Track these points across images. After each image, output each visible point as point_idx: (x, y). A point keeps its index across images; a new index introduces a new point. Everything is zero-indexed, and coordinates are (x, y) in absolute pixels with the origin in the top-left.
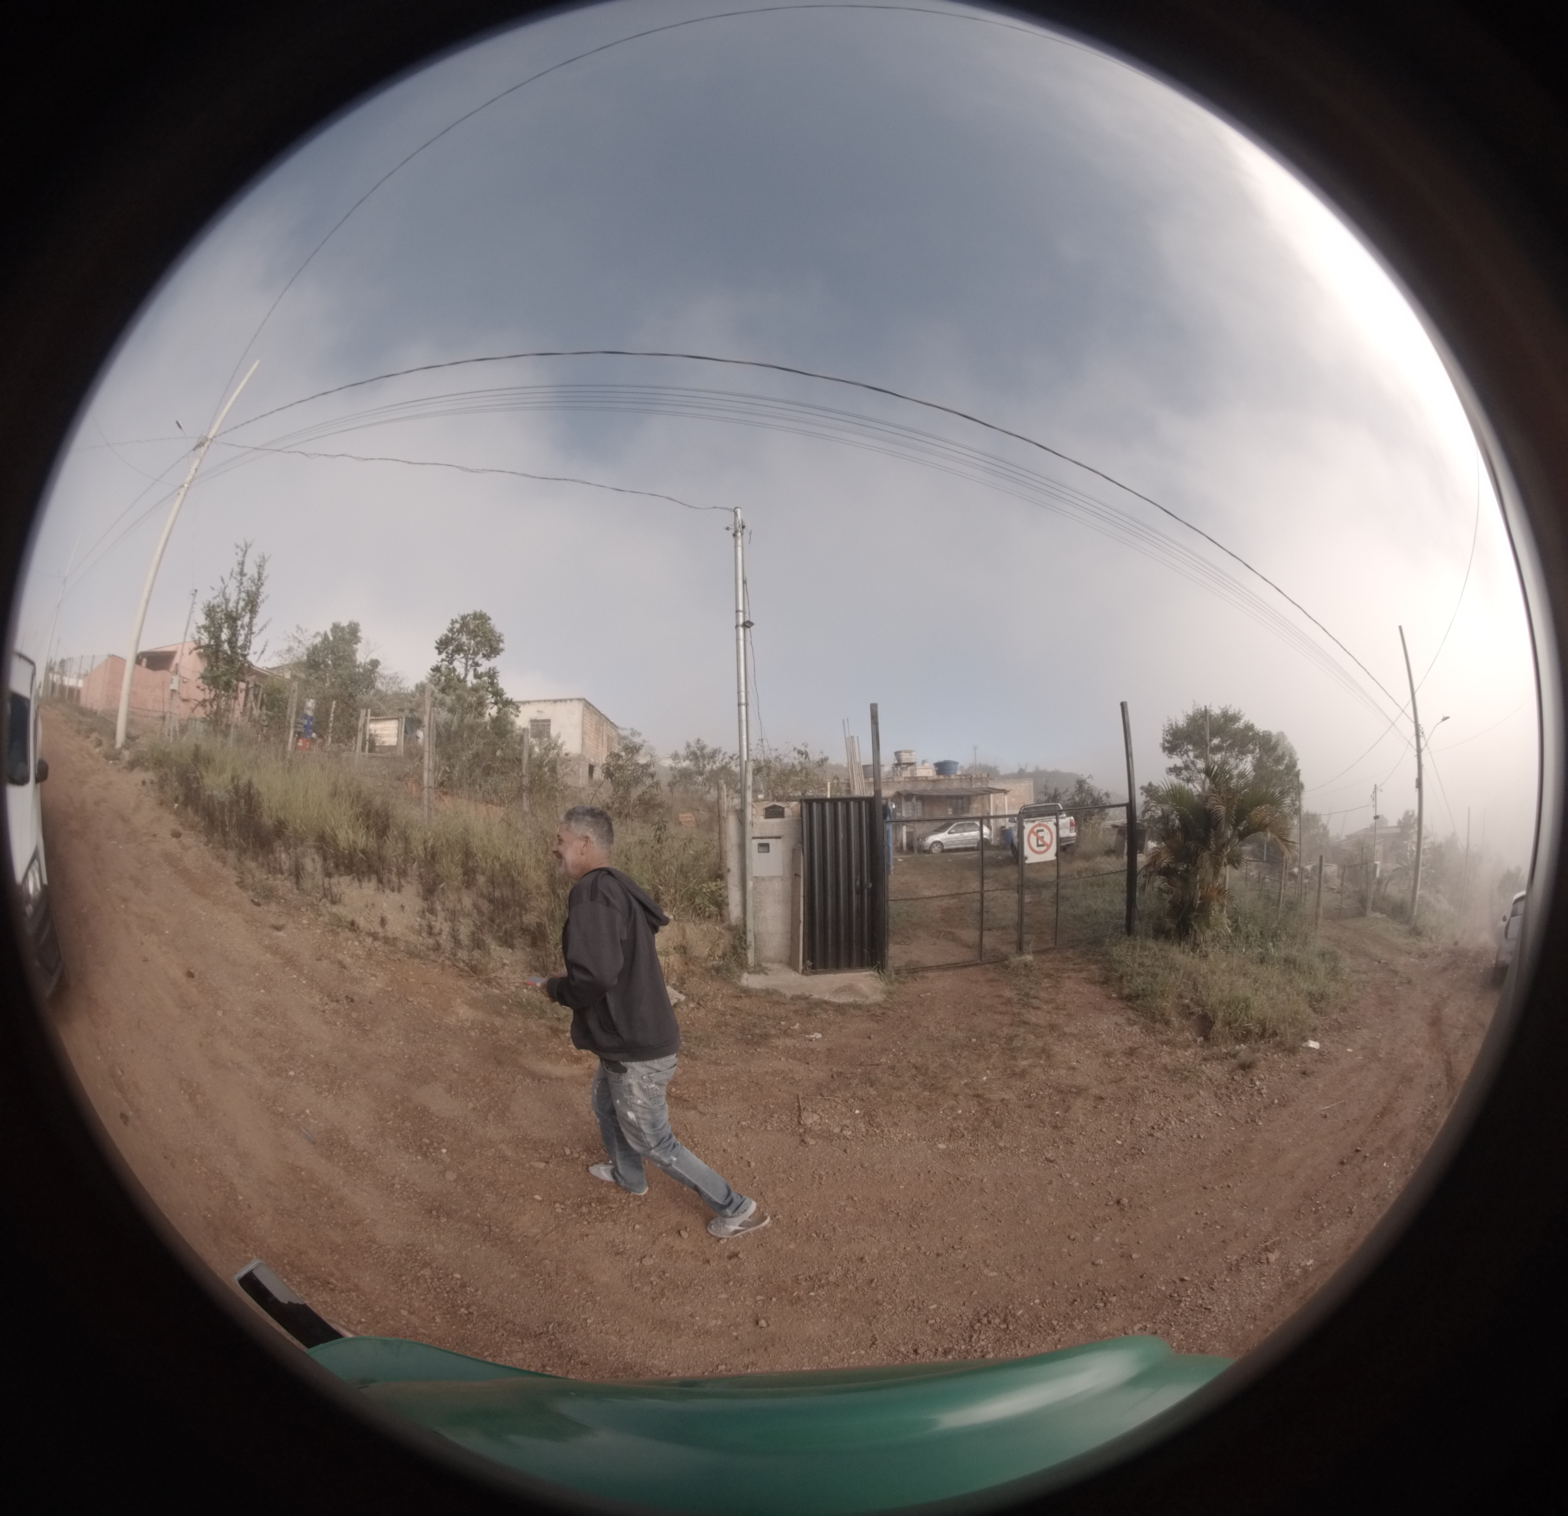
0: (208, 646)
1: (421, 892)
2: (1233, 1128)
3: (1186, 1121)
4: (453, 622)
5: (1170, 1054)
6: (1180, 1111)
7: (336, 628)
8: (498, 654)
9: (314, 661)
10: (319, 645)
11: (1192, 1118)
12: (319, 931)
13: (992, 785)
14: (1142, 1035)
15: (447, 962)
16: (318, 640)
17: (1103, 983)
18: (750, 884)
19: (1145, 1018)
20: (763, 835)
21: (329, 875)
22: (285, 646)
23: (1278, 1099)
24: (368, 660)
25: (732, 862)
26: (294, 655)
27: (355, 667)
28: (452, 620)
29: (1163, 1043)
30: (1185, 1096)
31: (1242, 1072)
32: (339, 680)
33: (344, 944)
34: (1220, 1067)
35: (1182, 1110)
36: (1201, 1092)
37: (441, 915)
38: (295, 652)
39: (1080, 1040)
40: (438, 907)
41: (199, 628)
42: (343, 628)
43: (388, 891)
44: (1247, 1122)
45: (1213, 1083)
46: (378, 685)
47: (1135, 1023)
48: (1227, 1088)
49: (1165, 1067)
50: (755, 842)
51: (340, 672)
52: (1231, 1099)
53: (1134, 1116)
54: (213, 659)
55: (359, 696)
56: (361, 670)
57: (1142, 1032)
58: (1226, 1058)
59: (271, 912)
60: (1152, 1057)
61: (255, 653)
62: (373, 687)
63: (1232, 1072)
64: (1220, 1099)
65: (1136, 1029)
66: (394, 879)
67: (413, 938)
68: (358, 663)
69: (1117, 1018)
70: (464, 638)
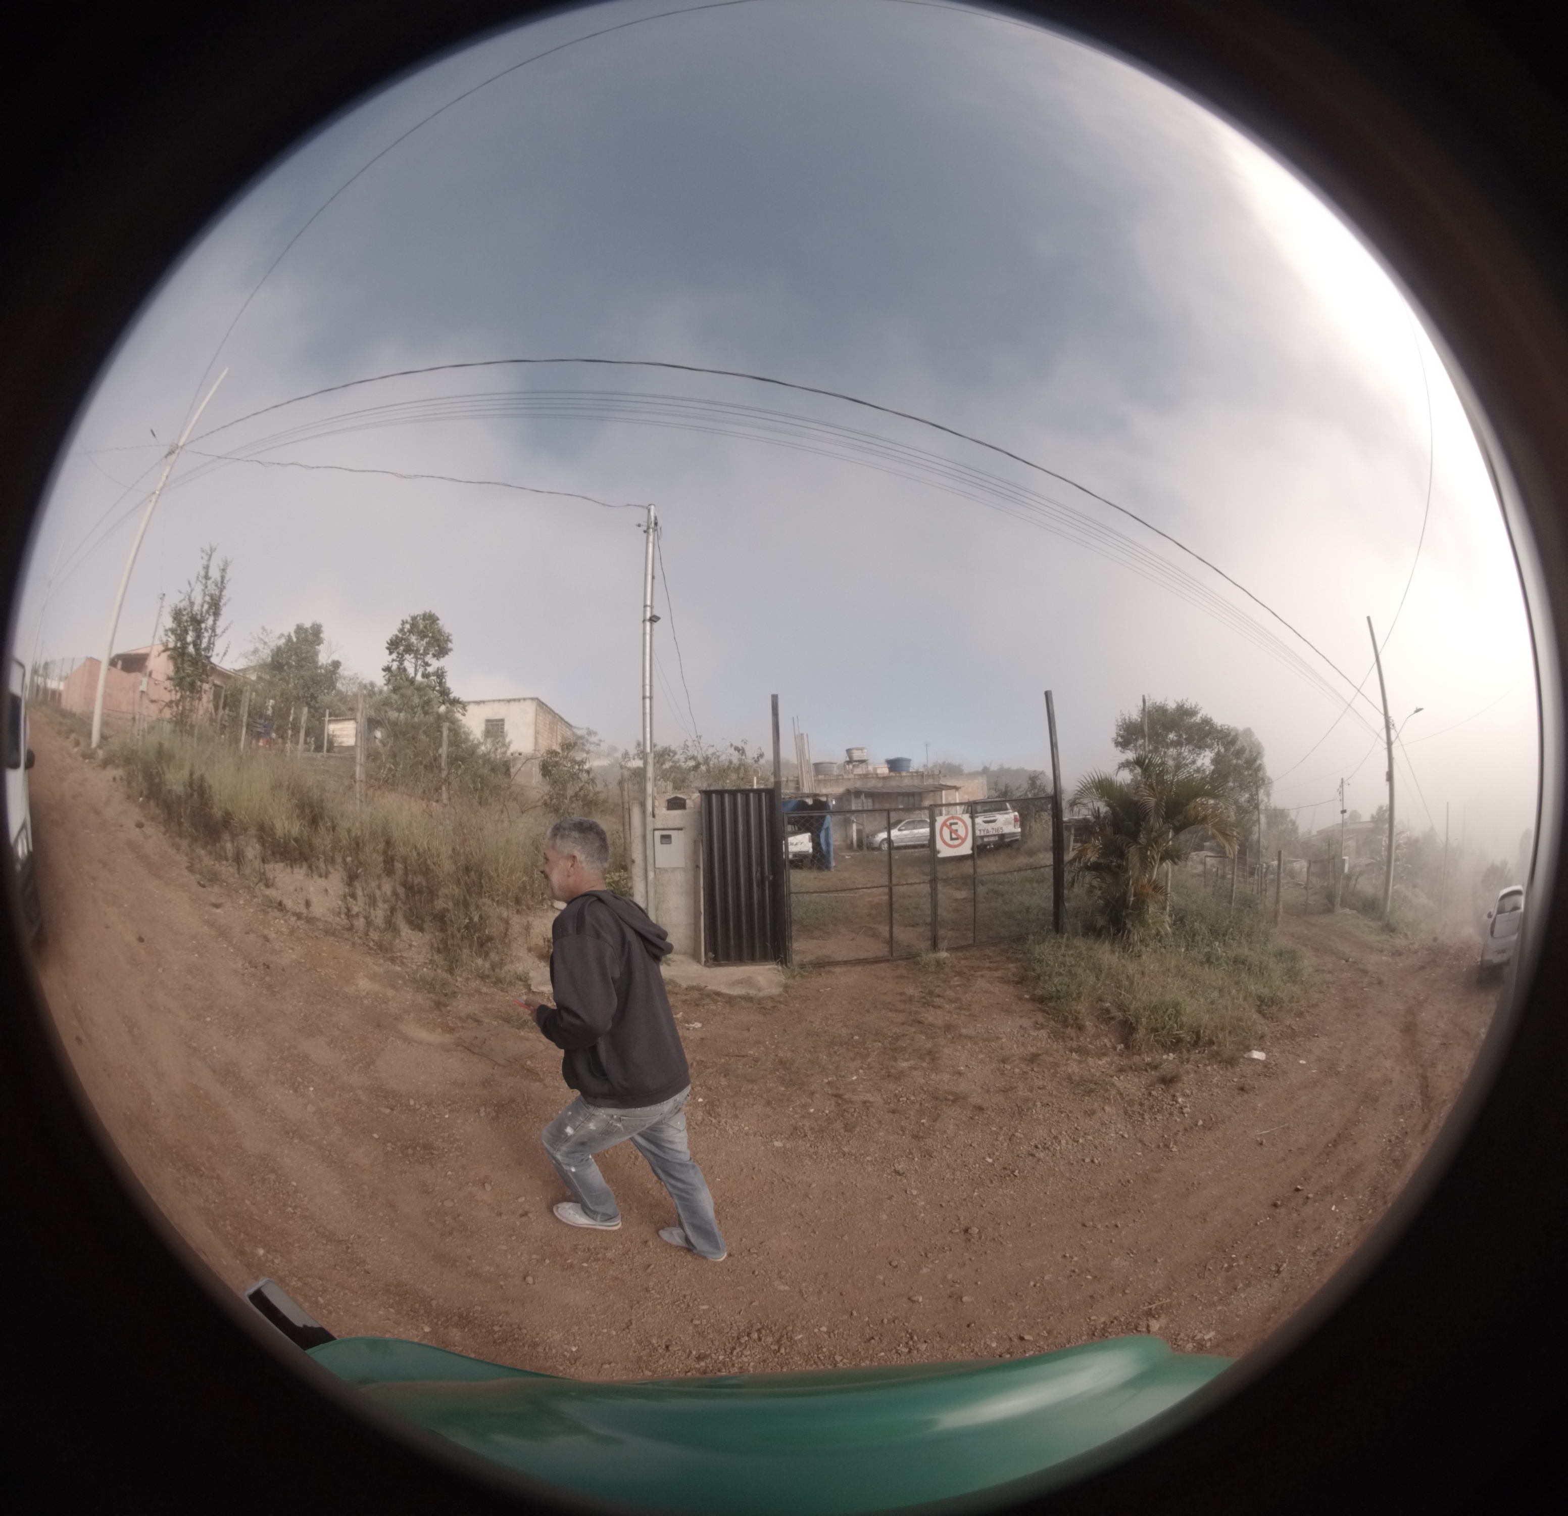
0: (175, 649)
1: (345, 878)
2: (1140, 1154)
3: (1081, 1141)
4: (403, 623)
5: (1080, 1062)
6: (1076, 1129)
7: (299, 629)
8: (447, 654)
9: (278, 662)
10: (283, 646)
11: (1090, 1138)
12: (252, 910)
13: (943, 782)
14: (1049, 1040)
15: (359, 941)
16: (282, 642)
17: (1018, 983)
18: (651, 875)
19: (1056, 1022)
20: (666, 827)
21: (264, 860)
22: (251, 648)
23: (1204, 1121)
24: (330, 661)
25: (637, 854)
26: (259, 657)
27: (317, 668)
28: (403, 621)
29: (1071, 1051)
30: (1085, 1112)
31: (1163, 1087)
32: (301, 681)
33: (272, 922)
34: (1137, 1080)
35: (1079, 1128)
36: (1107, 1108)
37: (361, 900)
38: (260, 653)
39: (976, 1043)
40: (359, 892)
41: (166, 631)
42: (306, 630)
43: (316, 877)
44: (1159, 1147)
45: (1123, 1099)
46: (339, 685)
47: (1043, 1027)
48: (1141, 1104)
49: (1069, 1078)
50: (658, 834)
51: (303, 673)
52: (1143, 1118)
53: (1016, 1131)
54: (179, 661)
55: (320, 697)
56: (323, 671)
57: (1049, 1037)
58: (1146, 1070)
59: (214, 892)
60: (1056, 1065)
61: (217, 655)
62: (334, 688)
63: (1149, 1087)
64: (1130, 1117)
65: (1043, 1033)
66: (322, 865)
67: (331, 918)
68: (320, 664)
69: (1026, 1022)
70: (413, 639)
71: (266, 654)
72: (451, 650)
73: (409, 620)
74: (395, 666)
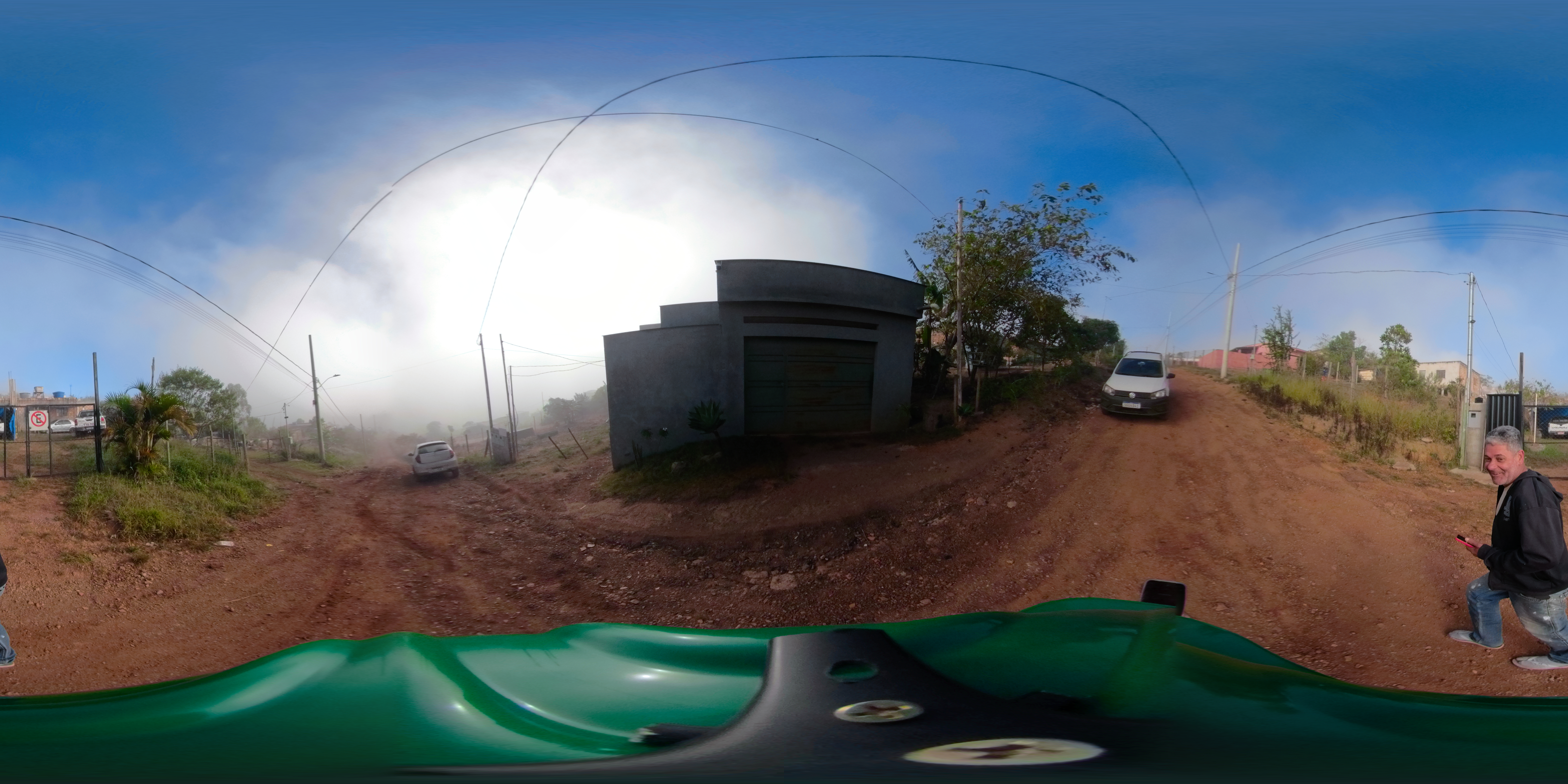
7: (1344, 333)
8: (1409, 341)
9: (1333, 347)
16: (1335, 339)
24: (1360, 346)
26: (1324, 345)
27: (1353, 349)
32: (1345, 354)
41: (1265, 338)
42: (1347, 334)
51: (1346, 351)
56: (1357, 350)
61: (1296, 345)
62: (1361, 357)
68: (1355, 347)
70: (1392, 336)
71: (1326, 344)
72: (1412, 340)
73: (1390, 328)
74: (1386, 347)
